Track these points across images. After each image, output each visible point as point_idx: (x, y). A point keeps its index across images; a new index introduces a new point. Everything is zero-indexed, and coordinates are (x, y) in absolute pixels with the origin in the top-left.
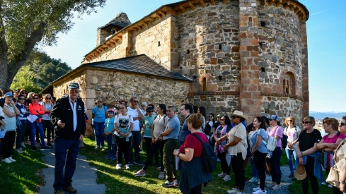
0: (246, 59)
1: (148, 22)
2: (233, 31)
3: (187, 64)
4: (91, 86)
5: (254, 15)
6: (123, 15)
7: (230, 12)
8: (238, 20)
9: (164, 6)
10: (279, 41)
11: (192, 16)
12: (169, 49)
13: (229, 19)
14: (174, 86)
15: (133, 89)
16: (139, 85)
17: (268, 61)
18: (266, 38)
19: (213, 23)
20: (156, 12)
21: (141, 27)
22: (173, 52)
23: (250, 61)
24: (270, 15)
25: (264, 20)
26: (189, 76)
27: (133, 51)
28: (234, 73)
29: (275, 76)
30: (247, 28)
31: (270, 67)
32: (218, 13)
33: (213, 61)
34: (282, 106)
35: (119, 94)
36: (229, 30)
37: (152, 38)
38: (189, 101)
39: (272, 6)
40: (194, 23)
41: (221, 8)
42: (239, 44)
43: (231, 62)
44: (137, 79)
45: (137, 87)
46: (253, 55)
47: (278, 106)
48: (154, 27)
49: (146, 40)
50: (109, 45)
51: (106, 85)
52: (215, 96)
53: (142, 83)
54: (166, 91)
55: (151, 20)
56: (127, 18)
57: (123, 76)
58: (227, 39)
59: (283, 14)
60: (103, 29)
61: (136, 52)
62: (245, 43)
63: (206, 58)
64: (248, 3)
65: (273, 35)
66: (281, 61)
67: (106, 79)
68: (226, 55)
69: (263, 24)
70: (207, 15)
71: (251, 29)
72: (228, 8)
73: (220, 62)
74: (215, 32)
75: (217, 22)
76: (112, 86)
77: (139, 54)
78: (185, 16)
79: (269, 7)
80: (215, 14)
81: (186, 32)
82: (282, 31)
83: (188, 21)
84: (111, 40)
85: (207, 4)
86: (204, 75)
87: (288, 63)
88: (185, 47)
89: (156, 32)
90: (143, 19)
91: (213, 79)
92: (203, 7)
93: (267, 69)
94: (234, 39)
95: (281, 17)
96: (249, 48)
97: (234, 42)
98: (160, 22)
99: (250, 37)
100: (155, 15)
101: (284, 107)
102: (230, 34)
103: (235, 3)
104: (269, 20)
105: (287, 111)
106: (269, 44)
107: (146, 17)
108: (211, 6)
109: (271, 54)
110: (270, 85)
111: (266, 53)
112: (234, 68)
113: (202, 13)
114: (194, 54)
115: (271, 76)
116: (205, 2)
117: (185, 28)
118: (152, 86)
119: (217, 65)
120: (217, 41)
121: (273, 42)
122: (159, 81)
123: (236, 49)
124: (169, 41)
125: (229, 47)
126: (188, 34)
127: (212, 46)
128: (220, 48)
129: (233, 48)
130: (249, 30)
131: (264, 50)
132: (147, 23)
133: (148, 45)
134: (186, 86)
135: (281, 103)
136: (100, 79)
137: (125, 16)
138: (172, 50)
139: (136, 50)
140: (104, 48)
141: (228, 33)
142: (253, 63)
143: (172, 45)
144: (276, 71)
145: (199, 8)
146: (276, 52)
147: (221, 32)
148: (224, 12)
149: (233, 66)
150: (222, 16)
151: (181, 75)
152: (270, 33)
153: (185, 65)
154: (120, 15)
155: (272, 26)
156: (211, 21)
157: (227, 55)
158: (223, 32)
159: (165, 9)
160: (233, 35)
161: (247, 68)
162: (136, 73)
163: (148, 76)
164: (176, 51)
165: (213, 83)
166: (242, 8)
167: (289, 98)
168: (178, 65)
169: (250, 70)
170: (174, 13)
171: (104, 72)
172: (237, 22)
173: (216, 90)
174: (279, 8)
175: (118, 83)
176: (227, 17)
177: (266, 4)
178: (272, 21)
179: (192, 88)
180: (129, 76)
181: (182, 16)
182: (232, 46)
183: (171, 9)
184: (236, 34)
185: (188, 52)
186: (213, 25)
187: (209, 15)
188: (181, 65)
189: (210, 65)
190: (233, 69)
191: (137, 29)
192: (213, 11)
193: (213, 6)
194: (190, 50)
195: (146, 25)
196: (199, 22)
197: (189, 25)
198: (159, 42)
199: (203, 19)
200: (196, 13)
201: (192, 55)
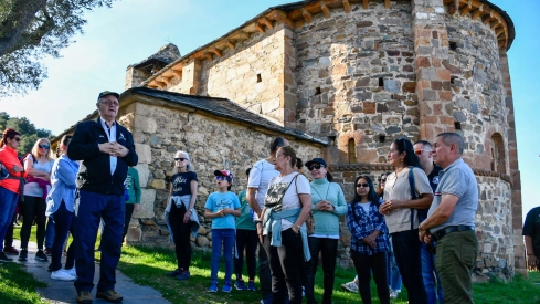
0: (430, 104)
1: (236, 40)
2: (404, 54)
3: (316, 114)
4: (143, 137)
5: (441, 28)
6: (172, 48)
7: (398, 22)
8: (413, 35)
9: (272, 9)
10: (479, 77)
11: (325, 27)
12: (282, 85)
13: (395, 33)
15: (224, 151)
17: (465, 111)
18: (459, 71)
19: (366, 39)
20: (255, 20)
21: (221, 52)
22: (288, 92)
23: (437, 108)
24: (463, 32)
25: (454, 39)
26: (320, 136)
28: (409, 130)
29: (478, 139)
30: (431, 49)
31: (468, 122)
32: (376, 23)
33: (369, 108)
34: (490, 193)
35: (198, 159)
36: (396, 53)
37: (246, 69)
39: (466, 18)
40: (329, 39)
41: (380, 14)
42: (414, 77)
43: (401, 111)
45: (231, 148)
46: (443, 97)
47: (484, 192)
48: (248, 50)
49: (232, 73)
51: (173, 139)
52: (372, 173)
55: (243, 36)
57: (207, 123)
58: (394, 68)
59: (482, 33)
60: (137, 67)
62: (428, 76)
63: (355, 101)
64: (428, 7)
65: (470, 68)
66: (484, 112)
67: (173, 125)
68: (392, 97)
69: (453, 46)
70: (354, 26)
71: (438, 52)
72: (391, 14)
73: (382, 109)
74: (371, 54)
75: (373, 39)
76: (184, 141)
78: (311, 28)
79: (462, 19)
80: (370, 24)
81: (312, 56)
82: (483, 62)
83: (317, 36)
85: (354, 7)
86: (352, 133)
87: (496, 117)
88: (311, 82)
89: (254, 57)
90: (227, 36)
91: (369, 141)
92: (347, 11)
93: (465, 125)
94: (405, 68)
95: (480, 37)
96: (436, 85)
97: (406, 73)
98: (261, 40)
99: (436, 65)
100: (252, 28)
101: (493, 196)
102: (399, 60)
103: (405, 6)
104: (463, 41)
105: (497, 203)
106: (465, 82)
107: (233, 32)
108: (361, 10)
109: (468, 98)
110: (471, 155)
111: (460, 96)
112: (408, 121)
113: (344, 23)
114: (330, 95)
115: (471, 138)
116: (351, 3)
117: (310, 49)
118: (258, 148)
119: (377, 114)
120: (374, 71)
121: (471, 79)
123: (410, 88)
124: (282, 71)
125: (398, 84)
126: (317, 60)
127: (367, 81)
128: (381, 83)
129: (405, 84)
130: (433, 53)
131: (457, 90)
132: (234, 43)
133: (235, 82)
135: (489, 187)
136: (162, 125)
138: (286, 88)
141: (395, 58)
142: (444, 111)
143: (287, 79)
144: (478, 129)
145: (338, 14)
146: (476, 96)
147: (382, 55)
148: (386, 21)
149: (405, 117)
150: (383, 28)
152: (466, 63)
153: (311, 115)
154: (167, 48)
155: (468, 51)
156: (363, 36)
157: (395, 98)
158: (386, 55)
159: (274, 15)
160: (404, 62)
161: (432, 120)
163: (251, 127)
164: (293, 91)
165: (369, 149)
166: (420, 15)
167: (499, 179)
168: (297, 117)
169: (438, 125)
170: (290, 23)
171: (169, 112)
172: (410, 39)
173: (374, 162)
174: (476, 21)
175: (196, 137)
176: (392, 30)
177: (457, 12)
178: (467, 43)
180: (217, 124)
181: (304, 28)
182: (403, 81)
183: (283, 15)
184: (410, 61)
185: (319, 91)
186: (367, 43)
187: (358, 26)
188: (303, 116)
189: (362, 115)
190: (405, 122)
191: (212, 55)
192: (366, 19)
193: (365, 11)
194: (322, 87)
195: (231, 46)
196: (339, 37)
197: (319, 43)
198: (259, 76)
199: (346, 33)
200: (333, 22)
201: (325, 97)
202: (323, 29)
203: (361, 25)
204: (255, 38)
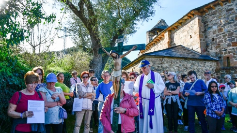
1: (182, 23)
3: (213, 49)
6: (163, 21)
9: (192, 10)
11: (214, 14)
12: (199, 39)
14: (205, 65)
15: (176, 68)
16: (180, 65)
19: (231, 16)
20: (187, 15)
21: (177, 27)
22: (202, 41)
26: (215, 57)
27: (173, 43)
32: (235, 8)
33: (234, 44)
37: (186, 33)
38: (217, 74)
40: (216, 18)
44: (178, 61)
45: (178, 67)
48: (186, 26)
49: (181, 35)
50: (156, 42)
51: (158, 67)
53: (182, 64)
54: (199, 69)
55: (183, 21)
56: (165, 23)
57: (169, 60)
60: (150, 32)
61: (175, 44)
63: (228, 42)
70: (225, 11)
74: (233, 22)
75: (234, 15)
76: (162, 67)
77: (177, 45)
78: (208, 14)
80: (233, 9)
81: (210, 26)
83: (211, 18)
84: (157, 38)
85: (225, 3)
86: (228, 55)
88: (210, 36)
89: (188, 29)
90: (178, 21)
91: (235, 57)
92: (222, 6)
98: (190, 22)
100: (186, 18)
107: (180, 20)
108: (228, 4)
113: (221, 11)
114: (218, 41)
116: (223, 2)
117: (209, 23)
118: (189, 65)
122: (194, 62)
124: (198, 33)
126: (211, 27)
127: (232, 33)
132: (181, 23)
133: (183, 38)
134: (214, 64)
136: (154, 63)
137: (164, 22)
138: (200, 40)
139: (175, 42)
140: (152, 44)
143: (201, 36)
145: (218, 7)
151: (209, 57)
153: (211, 49)
154: (161, 22)
156: (229, 15)
159: (193, 12)
162: (178, 58)
163: (185, 59)
164: (204, 40)
165: (235, 60)
168: (206, 50)
170: (200, 14)
171: (156, 59)
175: (166, 65)
179: (218, 65)
180: (173, 60)
181: (206, 15)
183: (197, 12)
186: (231, 18)
187: (227, 11)
188: (208, 50)
189: (231, 48)
191: (174, 28)
192: (230, 7)
193: (230, 4)
194: (214, 38)
195: (180, 25)
196: (220, 17)
197: (212, 20)
198: (191, 36)
199: (222, 15)
200: (216, 11)
201: (216, 42)
202: (213, 14)
203: (228, 10)
204: (188, 21)
